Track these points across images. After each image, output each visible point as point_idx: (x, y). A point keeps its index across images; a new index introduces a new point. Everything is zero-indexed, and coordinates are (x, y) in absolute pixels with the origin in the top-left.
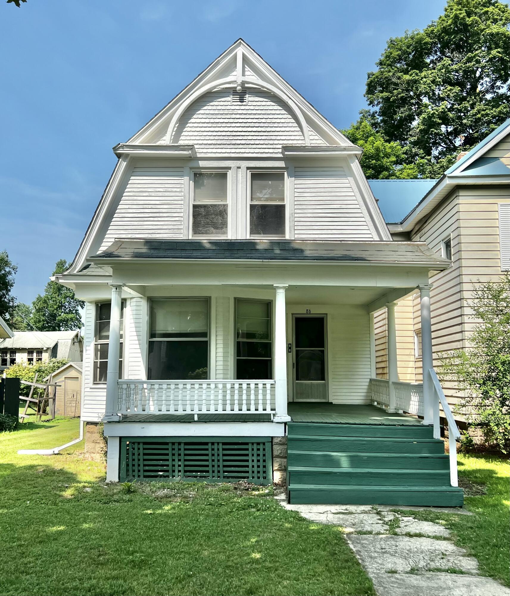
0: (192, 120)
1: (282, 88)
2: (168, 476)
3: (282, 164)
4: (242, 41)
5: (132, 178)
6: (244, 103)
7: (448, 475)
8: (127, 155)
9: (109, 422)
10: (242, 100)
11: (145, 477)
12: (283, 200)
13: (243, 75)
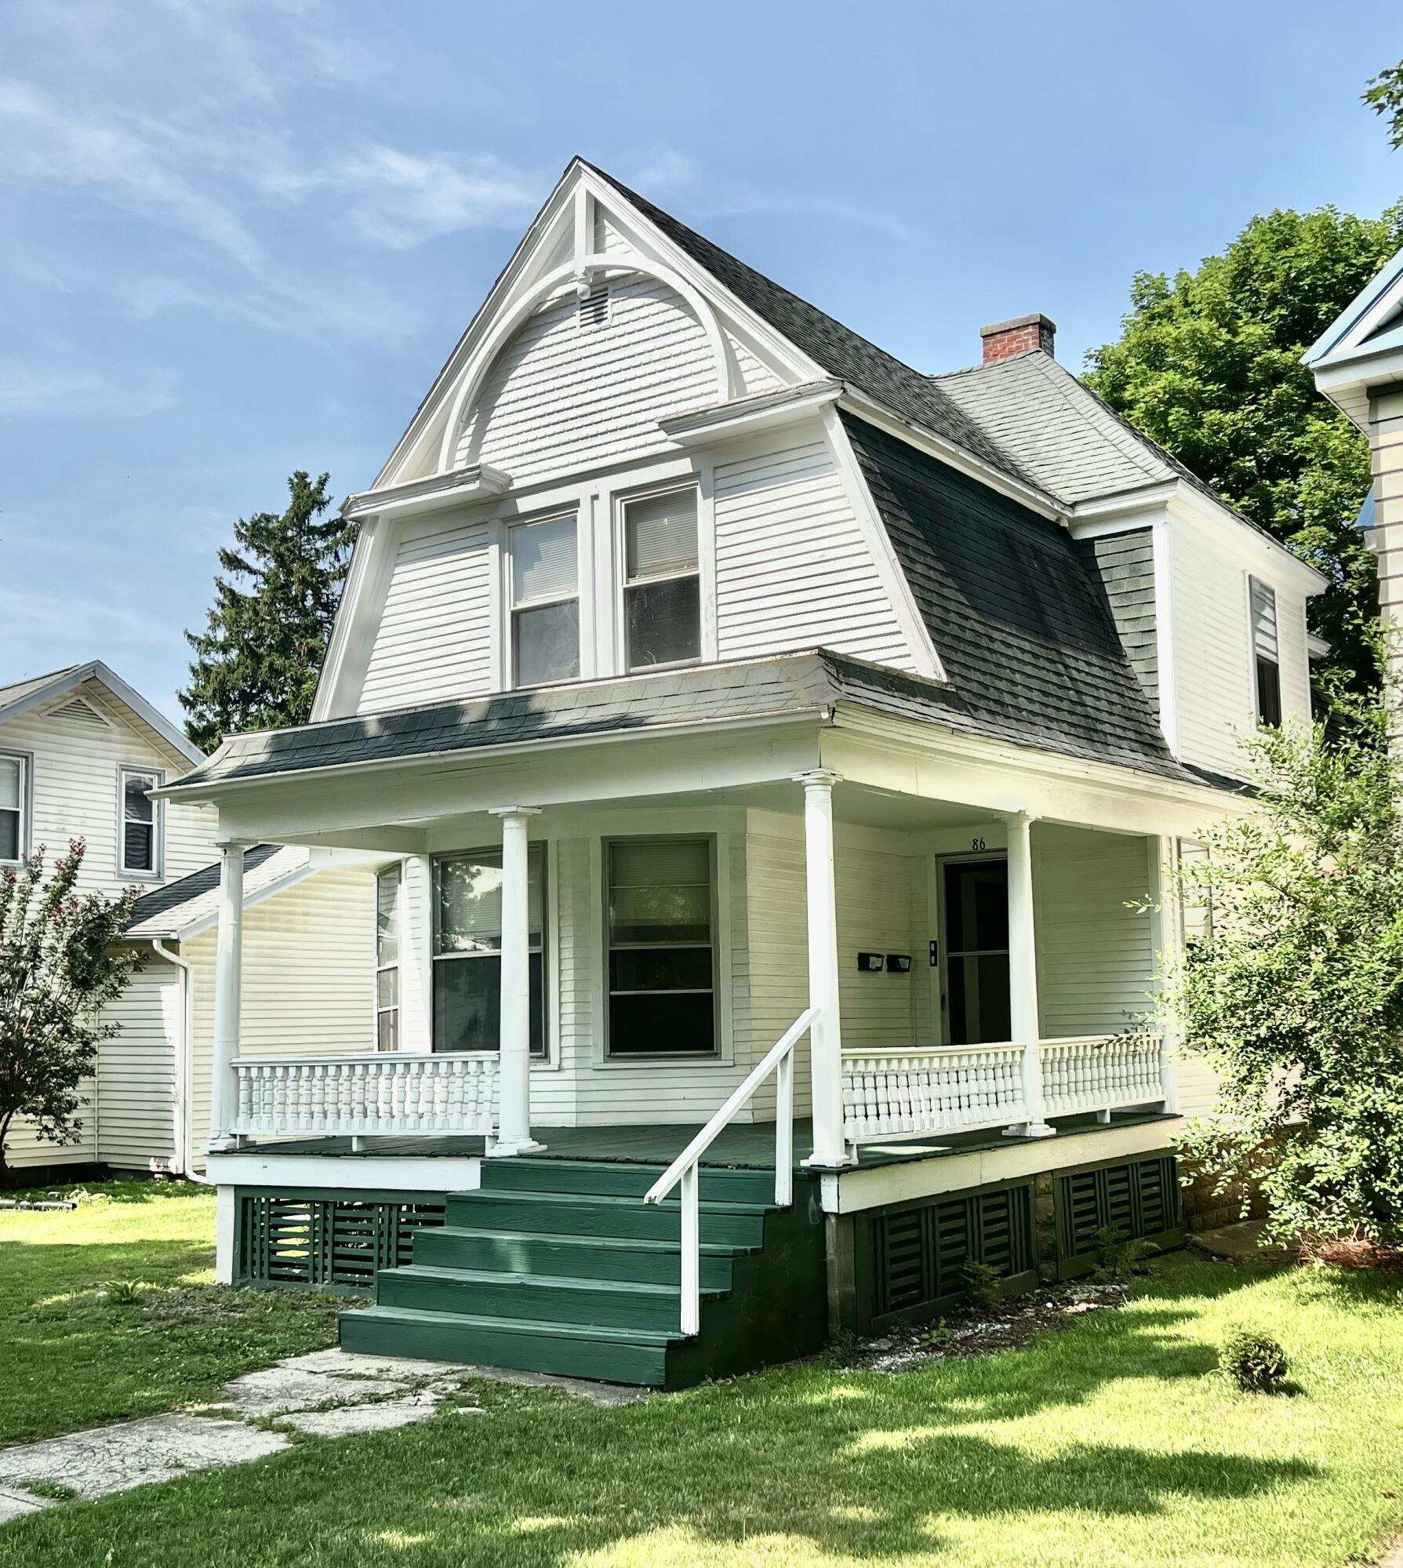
0: (502, 400)
1: (668, 259)
2: (306, 1279)
3: (684, 466)
4: (581, 164)
5: (397, 570)
6: (604, 324)
7: (676, 1301)
8: (375, 518)
9: (212, 1153)
10: (599, 318)
11: (272, 1277)
12: (694, 562)
13: (598, 248)
